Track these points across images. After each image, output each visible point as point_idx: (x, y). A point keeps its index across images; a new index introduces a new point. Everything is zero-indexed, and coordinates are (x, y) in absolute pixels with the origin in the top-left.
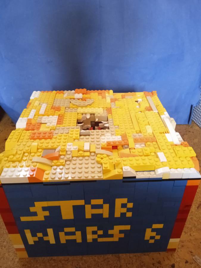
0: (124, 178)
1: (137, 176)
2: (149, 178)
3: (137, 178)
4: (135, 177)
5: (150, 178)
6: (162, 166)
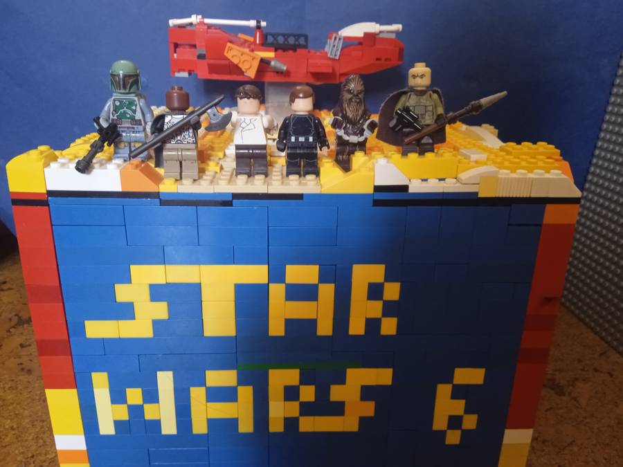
0: (378, 189)
1: (410, 186)
2: (443, 193)
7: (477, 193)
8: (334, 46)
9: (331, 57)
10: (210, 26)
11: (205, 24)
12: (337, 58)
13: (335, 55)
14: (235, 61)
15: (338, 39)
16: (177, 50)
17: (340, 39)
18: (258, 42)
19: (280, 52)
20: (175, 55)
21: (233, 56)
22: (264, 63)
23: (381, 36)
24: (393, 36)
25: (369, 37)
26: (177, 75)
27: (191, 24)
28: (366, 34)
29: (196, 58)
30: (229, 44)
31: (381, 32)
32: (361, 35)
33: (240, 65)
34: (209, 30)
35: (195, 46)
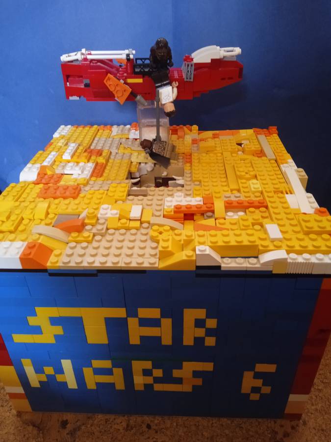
6: (272, 247)
35: (82, 77)
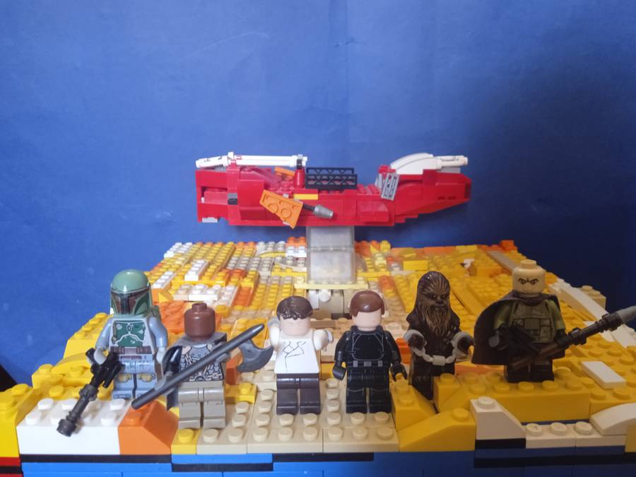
0: (480, 444)
1: (528, 438)
2: (575, 448)
3: (528, 446)
4: (523, 442)
5: (578, 446)
6: (610, 399)
7: (623, 448)
8: (388, 186)
9: (385, 197)
10: (243, 168)
11: (237, 166)
12: (392, 199)
13: (390, 196)
14: (273, 210)
15: (392, 178)
16: (206, 193)
17: (395, 178)
18: (298, 184)
19: (324, 193)
20: (203, 199)
21: (269, 205)
22: (307, 209)
23: (443, 171)
24: (458, 171)
25: (430, 175)
26: (205, 220)
27: (222, 166)
28: (426, 172)
29: (226, 204)
30: (265, 192)
31: (443, 167)
32: (421, 173)
33: (278, 214)
34: (242, 172)
35: (226, 189)
